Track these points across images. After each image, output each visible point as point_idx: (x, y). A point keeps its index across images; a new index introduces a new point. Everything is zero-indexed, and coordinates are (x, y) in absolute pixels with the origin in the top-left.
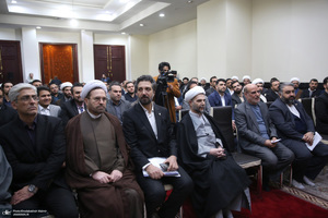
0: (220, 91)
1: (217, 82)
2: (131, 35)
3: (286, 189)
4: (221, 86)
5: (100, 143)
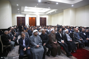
3: (83, 48)
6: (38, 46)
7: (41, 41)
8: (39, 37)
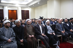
0: (53, 21)
1: (53, 19)
2: (31, 8)
3: (68, 42)
4: (53, 20)
5: (30, 31)
6: (9, 40)
7: (14, 34)
8: (12, 29)
